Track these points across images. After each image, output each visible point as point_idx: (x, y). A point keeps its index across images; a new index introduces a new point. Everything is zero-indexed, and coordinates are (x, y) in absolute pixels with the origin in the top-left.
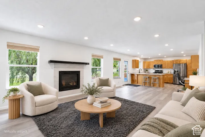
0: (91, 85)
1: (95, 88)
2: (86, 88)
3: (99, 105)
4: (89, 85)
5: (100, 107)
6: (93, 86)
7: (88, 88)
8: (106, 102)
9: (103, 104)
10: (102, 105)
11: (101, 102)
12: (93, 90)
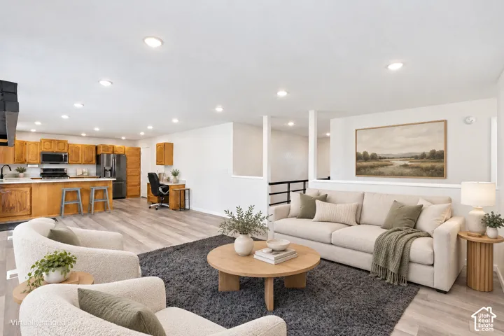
0: (245, 210)
1: (253, 217)
2: (233, 217)
3: (271, 259)
4: (239, 210)
5: (274, 263)
6: (249, 214)
7: (236, 217)
8: (284, 251)
9: (278, 255)
10: (276, 259)
11: (273, 251)
12: (247, 223)
